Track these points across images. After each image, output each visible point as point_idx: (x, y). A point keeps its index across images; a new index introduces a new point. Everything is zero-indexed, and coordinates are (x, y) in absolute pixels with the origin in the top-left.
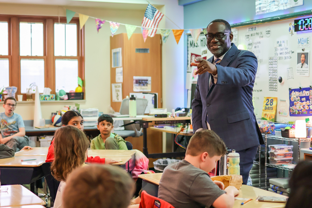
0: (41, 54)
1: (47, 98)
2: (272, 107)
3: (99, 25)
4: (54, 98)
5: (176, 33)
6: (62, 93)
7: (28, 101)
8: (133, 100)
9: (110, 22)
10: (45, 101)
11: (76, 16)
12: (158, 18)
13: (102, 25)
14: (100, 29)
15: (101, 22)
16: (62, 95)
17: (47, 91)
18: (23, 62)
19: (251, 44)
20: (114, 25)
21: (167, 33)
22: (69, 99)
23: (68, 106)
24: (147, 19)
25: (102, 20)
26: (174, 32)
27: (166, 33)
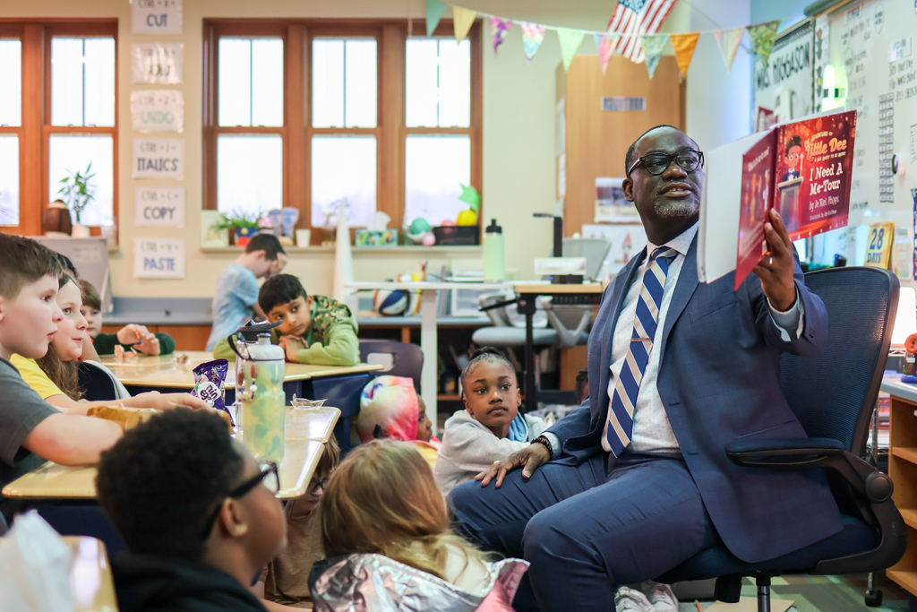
0: (371, 122)
1: (376, 238)
2: (880, 254)
3: (498, 35)
4: (392, 241)
5: (679, 45)
6: (419, 226)
7: (326, 246)
8: (495, 235)
9: (524, 24)
10: (370, 248)
11: (447, 16)
12: (661, 6)
13: (504, 34)
14: (500, 47)
15: (502, 26)
16: (418, 232)
17: (380, 222)
18: (318, 144)
19: (851, 59)
20: (531, 31)
21: (659, 47)
22: (437, 243)
23: (423, 261)
24: (629, 11)
25: (505, 20)
26: (674, 41)
27: (656, 46)
